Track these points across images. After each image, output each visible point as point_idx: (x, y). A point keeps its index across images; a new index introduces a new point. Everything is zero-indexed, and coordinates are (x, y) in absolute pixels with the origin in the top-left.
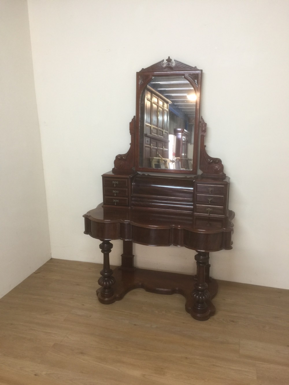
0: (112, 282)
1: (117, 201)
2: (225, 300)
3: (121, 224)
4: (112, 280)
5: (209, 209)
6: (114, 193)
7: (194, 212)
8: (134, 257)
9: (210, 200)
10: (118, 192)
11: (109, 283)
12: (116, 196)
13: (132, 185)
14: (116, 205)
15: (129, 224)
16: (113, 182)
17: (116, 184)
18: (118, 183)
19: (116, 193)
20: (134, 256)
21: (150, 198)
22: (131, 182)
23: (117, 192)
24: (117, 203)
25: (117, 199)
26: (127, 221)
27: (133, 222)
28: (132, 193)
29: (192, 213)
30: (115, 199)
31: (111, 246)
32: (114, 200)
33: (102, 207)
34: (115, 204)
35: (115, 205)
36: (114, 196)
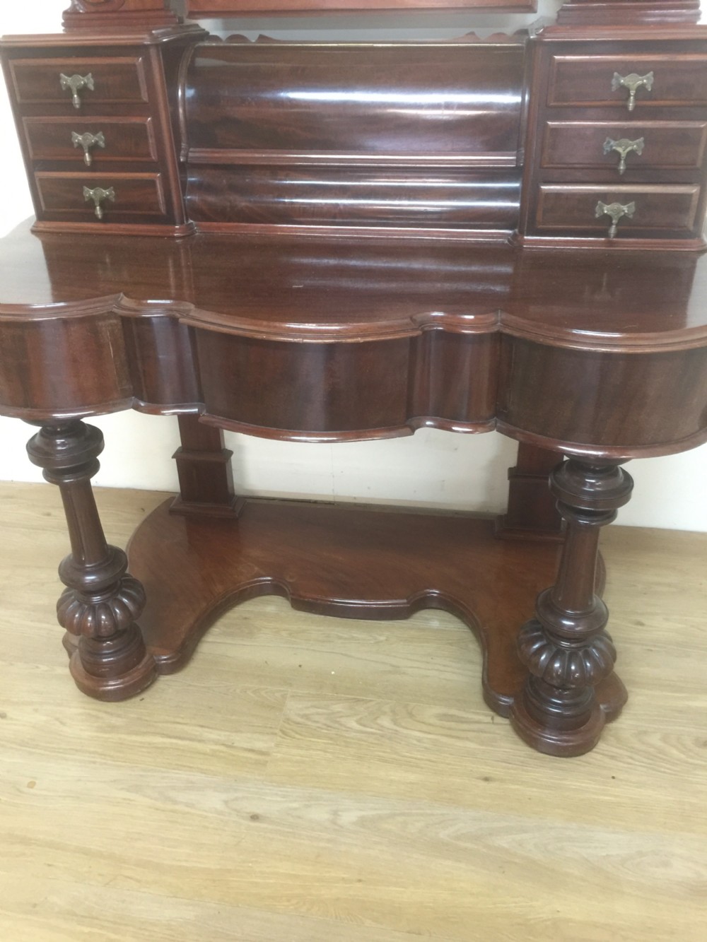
0: (123, 607)
1: (106, 193)
2: (642, 624)
3: (125, 321)
4: (125, 600)
5: (615, 206)
6: (80, 146)
7: (522, 233)
8: (233, 458)
9: (623, 155)
10: (99, 139)
11: (111, 614)
12: (94, 167)
13: (173, 99)
14: (105, 219)
15: (173, 321)
16: (66, 80)
17: (83, 91)
18: (91, 87)
19: (93, 149)
20: (231, 453)
21: (282, 168)
22: (171, 84)
23: (92, 139)
24: (104, 203)
25: (105, 184)
26: (156, 308)
27: (192, 307)
28: (184, 145)
29: (515, 236)
30: (92, 184)
31: (94, 439)
32: (86, 189)
33: (33, 232)
34: (98, 211)
35: (94, 219)
36: (81, 166)
